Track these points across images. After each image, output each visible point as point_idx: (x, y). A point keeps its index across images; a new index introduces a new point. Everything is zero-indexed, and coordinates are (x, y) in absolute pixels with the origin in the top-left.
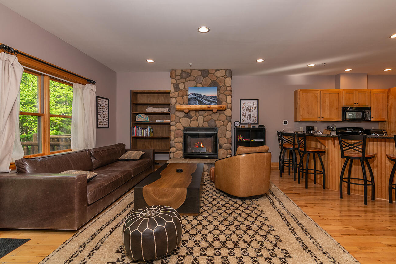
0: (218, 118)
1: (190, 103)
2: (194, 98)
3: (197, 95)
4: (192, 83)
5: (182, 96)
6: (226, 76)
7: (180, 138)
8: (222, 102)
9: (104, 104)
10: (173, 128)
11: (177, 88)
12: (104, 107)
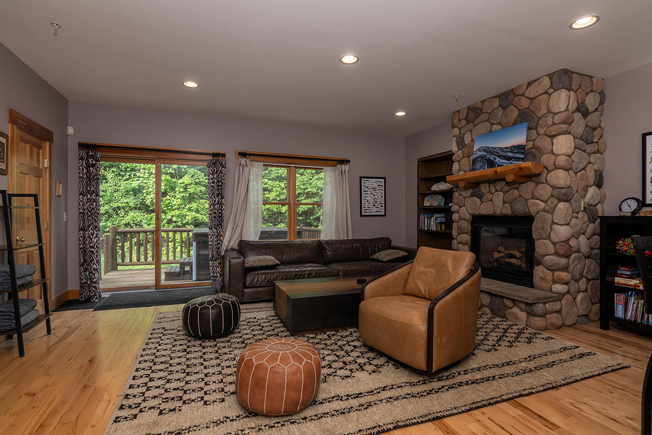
0: (532, 193)
1: (474, 167)
2: (481, 157)
3: (486, 150)
4: (483, 127)
5: (469, 157)
6: (552, 90)
7: (465, 235)
8: (542, 154)
9: (376, 185)
10: (455, 217)
11: (461, 143)
12: (374, 189)
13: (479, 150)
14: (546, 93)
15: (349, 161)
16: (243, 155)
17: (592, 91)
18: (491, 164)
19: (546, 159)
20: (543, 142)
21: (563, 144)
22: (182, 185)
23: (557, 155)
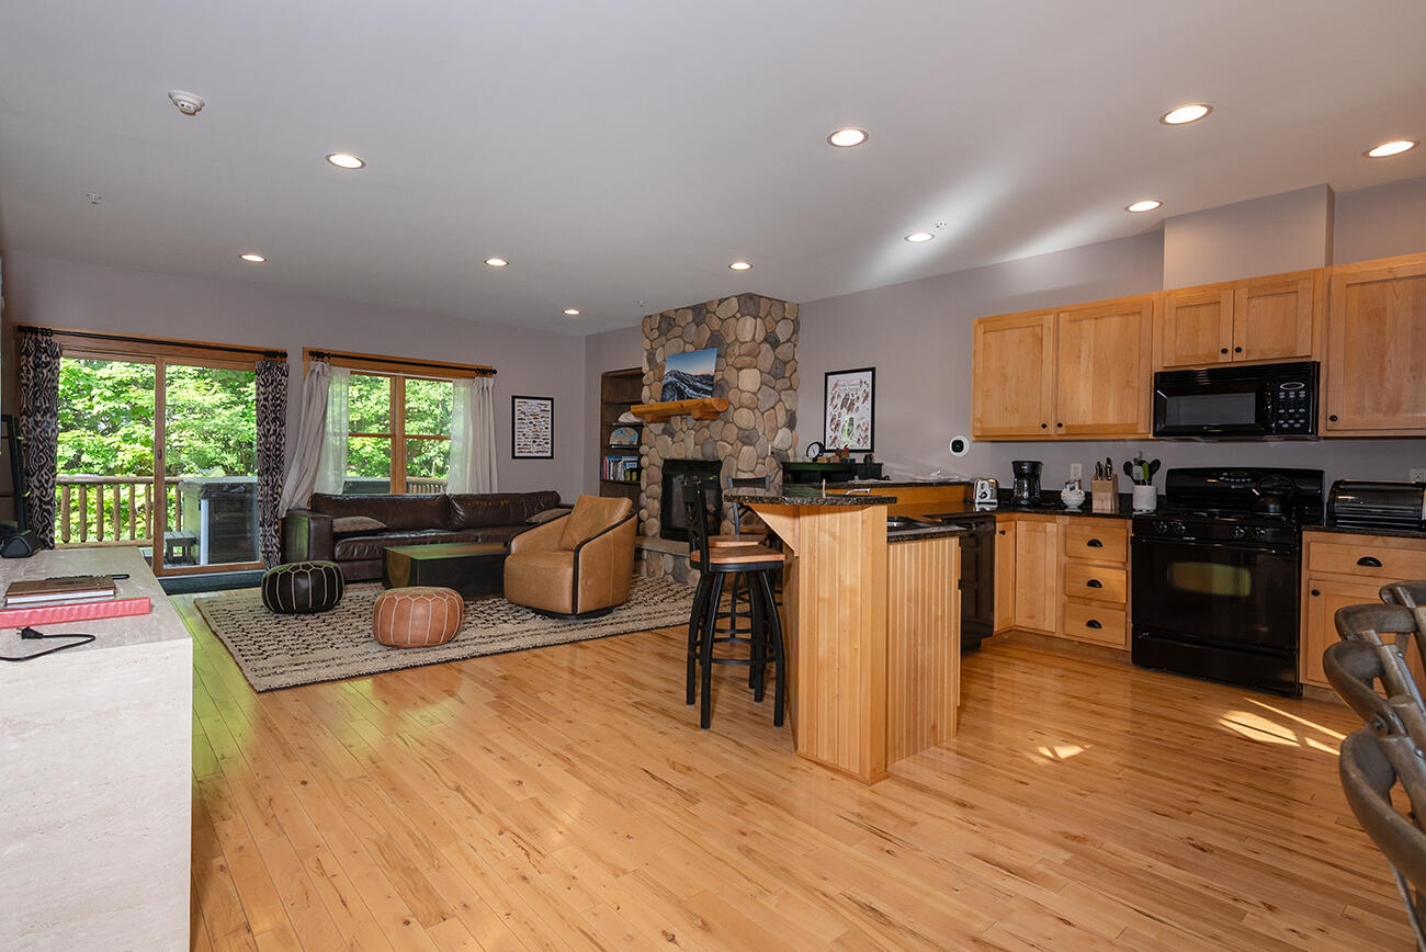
0: (721, 434)
1: (664, 396)
2: (671, 383)
3: (677, 375)
4: (675, 345)
5: (660, 381)
6: (739, 315)
7: (656, 486)
8: (731, 389)
9: (537, 411)
10: (644, 461)
11: (651, 360)
12: (535, 416)
13: (670, 374)
14: (734, 316)
15: (495, 372)
16: (318, 355)
17: (784, 318)
18: (681, 395)
19: (732, 395)
20: (730, 374)
21: (749, 380)
22: (109, 383)
23: (742, 391)
